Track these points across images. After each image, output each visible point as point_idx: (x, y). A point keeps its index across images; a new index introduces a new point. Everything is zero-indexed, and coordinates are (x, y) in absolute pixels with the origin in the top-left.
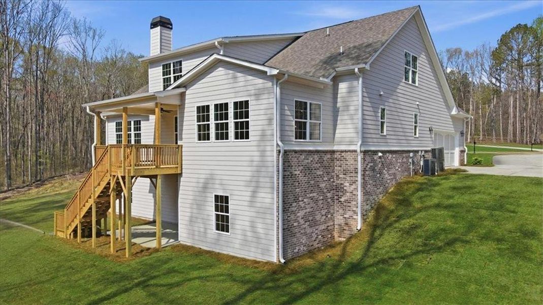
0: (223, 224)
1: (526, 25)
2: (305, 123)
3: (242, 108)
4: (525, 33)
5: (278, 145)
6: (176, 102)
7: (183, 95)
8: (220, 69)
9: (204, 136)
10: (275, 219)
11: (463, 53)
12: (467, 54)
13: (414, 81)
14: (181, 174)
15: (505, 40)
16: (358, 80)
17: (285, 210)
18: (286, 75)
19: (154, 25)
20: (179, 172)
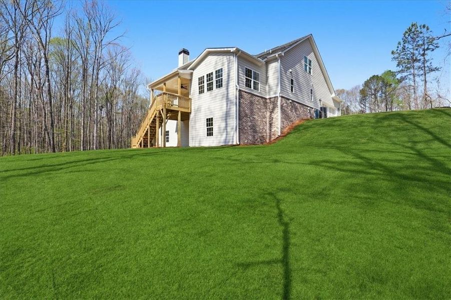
0: (210, 133)
1: (377, 76)
2: (251, 80)
3: (219, 73)
4: (377, 79)
5: (236, 86)
6: (189, 78)
7: (192, 74)
8: (209, 56)
9: (201, 91)
10: (235, 123)
11: (345, 92)
12: (348, 93)
13: (310, 72)
14: (191, 113)
15: (367, 84)
16: (278, 61)
17: (239, 119)
18: (240, 52)
19: (180, 53)
20: (190, 111)
